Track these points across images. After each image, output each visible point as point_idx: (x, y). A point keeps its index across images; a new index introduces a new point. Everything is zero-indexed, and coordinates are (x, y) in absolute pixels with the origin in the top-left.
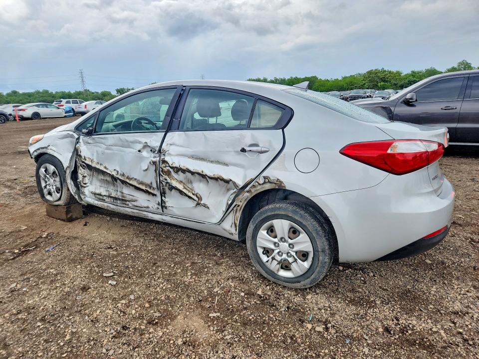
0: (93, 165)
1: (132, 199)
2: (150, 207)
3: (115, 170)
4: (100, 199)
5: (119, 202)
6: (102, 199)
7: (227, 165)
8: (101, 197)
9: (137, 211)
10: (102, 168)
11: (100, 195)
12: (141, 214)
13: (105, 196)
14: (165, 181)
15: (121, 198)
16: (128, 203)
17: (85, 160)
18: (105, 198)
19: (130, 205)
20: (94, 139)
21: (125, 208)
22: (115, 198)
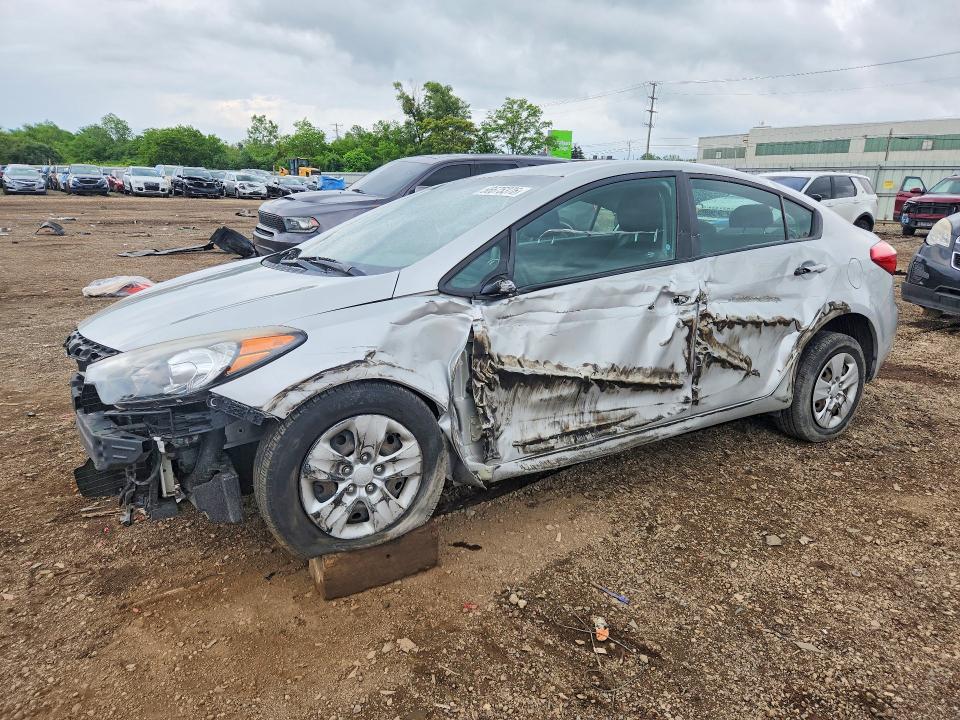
0: (527, 371)
1: (623, 416)
2: (666, 415)
3: (586, 365)
4: (537, 452)
5: (589, 437)
6: (546, 450)
7: (777, 299)
8: (542, 446)
9: (632, 437)
10: (549, 370)
11: (539, 440)
12: (643, 438)
13: (551, 438)
14: (704, 352)
15: (594, 424)
16: (613, 428)
17: (503, 364)
18: (552, 442)
19: (620, 430)
20: (522, 303)
21: (601, 446)
22: (581, 432)
